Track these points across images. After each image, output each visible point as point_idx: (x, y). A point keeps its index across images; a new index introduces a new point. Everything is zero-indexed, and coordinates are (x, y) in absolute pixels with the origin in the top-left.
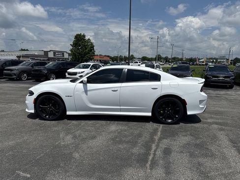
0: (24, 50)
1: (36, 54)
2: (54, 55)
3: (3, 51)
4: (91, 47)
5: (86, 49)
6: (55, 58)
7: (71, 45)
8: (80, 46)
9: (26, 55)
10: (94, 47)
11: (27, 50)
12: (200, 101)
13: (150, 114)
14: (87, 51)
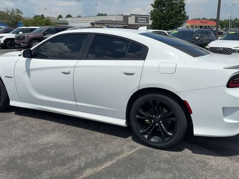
0: (102, 15)
1: (114, 19)
2: (136, 21)
3: (80, 17)
4: (180, 7)
5: (172, 9)
6: (137, 25)
7: (152, 5)
8: (164, 6)
9: (102, 21)
10: (185, 7)
11: (106, 15)
12: (223, 108)
13: (122, 122)
14: (173, 12)
